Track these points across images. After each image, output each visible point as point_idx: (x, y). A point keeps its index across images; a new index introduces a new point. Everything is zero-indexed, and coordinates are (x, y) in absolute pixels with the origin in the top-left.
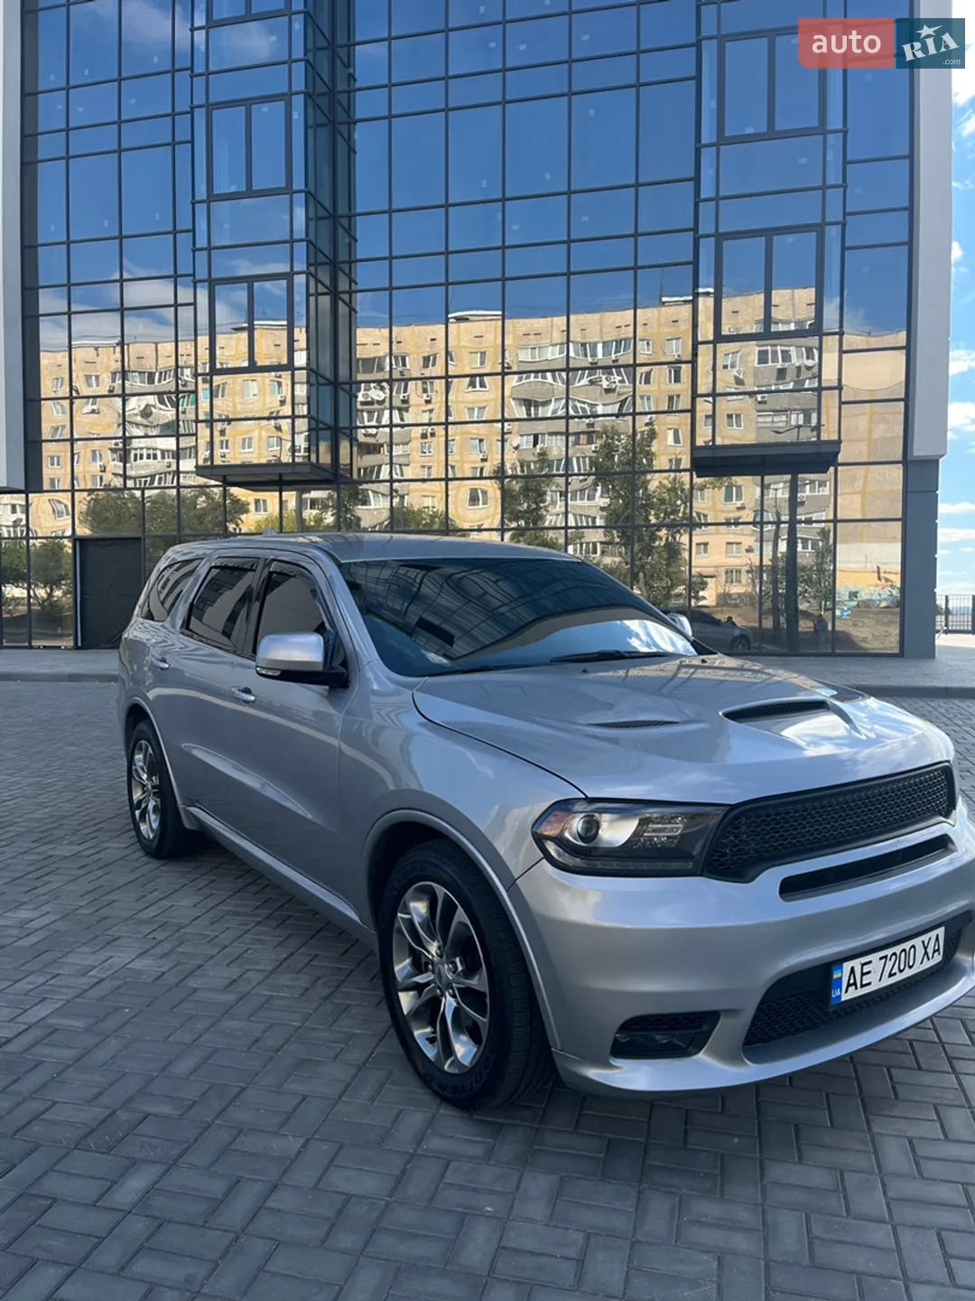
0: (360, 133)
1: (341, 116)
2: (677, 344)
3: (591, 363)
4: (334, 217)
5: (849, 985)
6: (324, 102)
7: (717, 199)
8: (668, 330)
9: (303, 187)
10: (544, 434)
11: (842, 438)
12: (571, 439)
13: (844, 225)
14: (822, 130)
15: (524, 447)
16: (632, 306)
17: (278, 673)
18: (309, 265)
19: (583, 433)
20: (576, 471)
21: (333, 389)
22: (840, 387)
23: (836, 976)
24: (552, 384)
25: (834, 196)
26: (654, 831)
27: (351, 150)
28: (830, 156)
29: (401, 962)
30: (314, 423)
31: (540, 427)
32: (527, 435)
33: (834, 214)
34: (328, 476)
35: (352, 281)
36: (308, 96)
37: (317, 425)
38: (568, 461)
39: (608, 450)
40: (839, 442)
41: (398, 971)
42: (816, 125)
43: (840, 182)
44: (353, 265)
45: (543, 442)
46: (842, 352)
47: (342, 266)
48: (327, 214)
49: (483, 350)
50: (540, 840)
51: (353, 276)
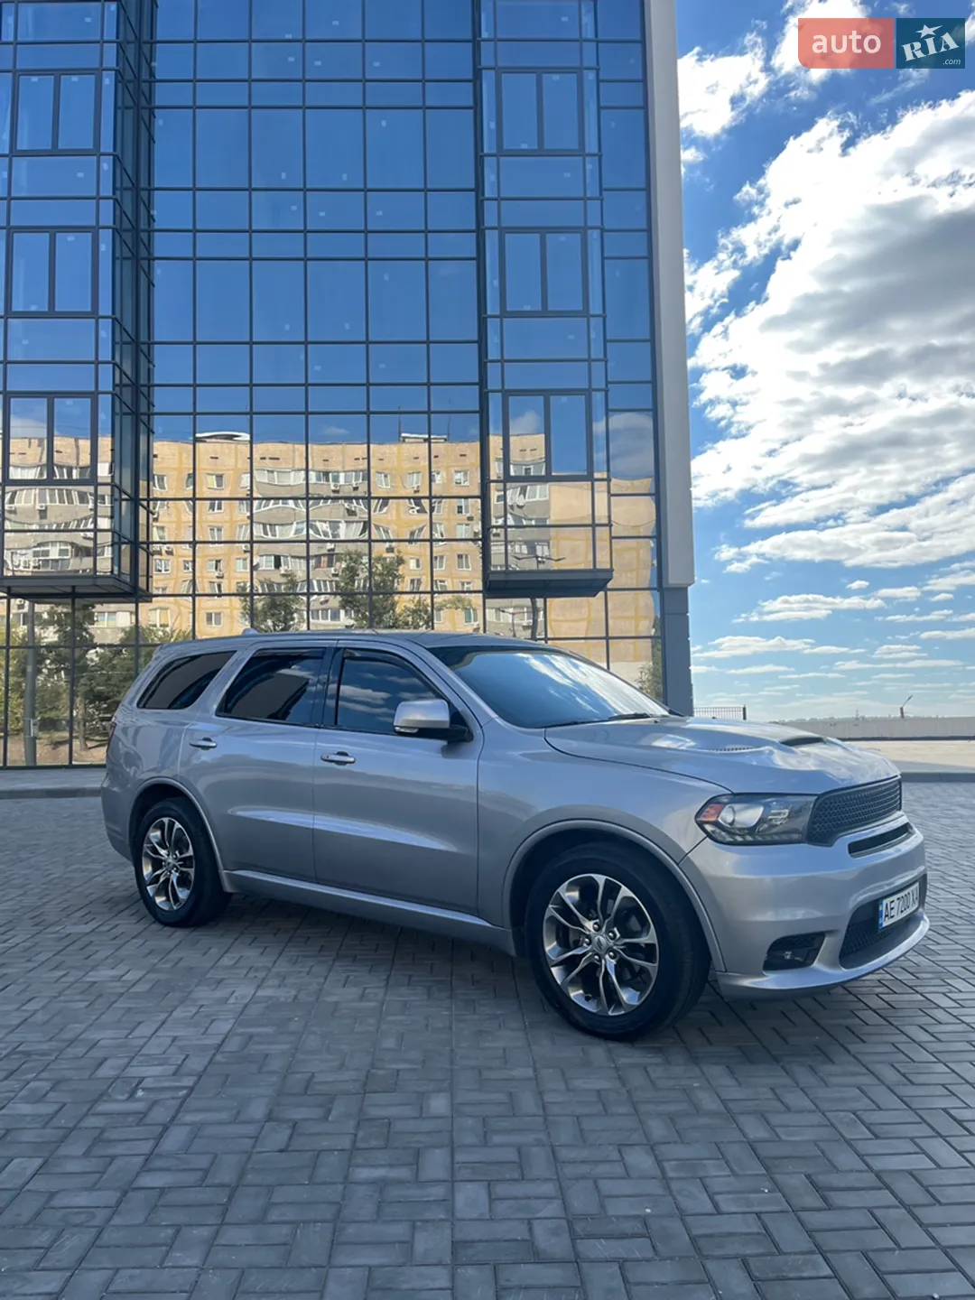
0: (159, 270)
1: (143, 253)
2: (418, 478)
3: (334, 491)
4: (136, 342)
5: (886, 916)
6: (128, 237)
7: (502, 361)
8: (407, 465)
9: (110, 313)
10: (287, 557)
11: (614, 567)
12: (312, 562)
13: (607, 392)
14: (585, 313)
15: (264, 568)
16: (366, 441)
17: (415, 731)
18: (115, 385)
19: (324, 555)
20: (317, 590)
21: (133, 505)
22: (610, 525)
23: (880, 909)
24: (294, 509)
25: (598, 368)
26: (774, 815)
27: (151, 284)
28: (593, 336)
29: (550, 944)
30: (116, 536)
31: (280, 549)
32: (267, 555)
33: (599, 382)
34: (127, 589)
35: (150, 404)
36: (116, 231)
37: (120, 539)
38: (308, 581)
39: (352, 572)
40: (611, 570)
41: (549, 951)
42: (581, 309)
43: (602, 357)
44: (151, 388)
45: (286, 564)
46: (610, 495)
47: (142, 389)
48: (129, 340)
49: (220, 473)
50: (701, 825)
51: (151, 399)
